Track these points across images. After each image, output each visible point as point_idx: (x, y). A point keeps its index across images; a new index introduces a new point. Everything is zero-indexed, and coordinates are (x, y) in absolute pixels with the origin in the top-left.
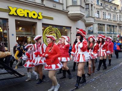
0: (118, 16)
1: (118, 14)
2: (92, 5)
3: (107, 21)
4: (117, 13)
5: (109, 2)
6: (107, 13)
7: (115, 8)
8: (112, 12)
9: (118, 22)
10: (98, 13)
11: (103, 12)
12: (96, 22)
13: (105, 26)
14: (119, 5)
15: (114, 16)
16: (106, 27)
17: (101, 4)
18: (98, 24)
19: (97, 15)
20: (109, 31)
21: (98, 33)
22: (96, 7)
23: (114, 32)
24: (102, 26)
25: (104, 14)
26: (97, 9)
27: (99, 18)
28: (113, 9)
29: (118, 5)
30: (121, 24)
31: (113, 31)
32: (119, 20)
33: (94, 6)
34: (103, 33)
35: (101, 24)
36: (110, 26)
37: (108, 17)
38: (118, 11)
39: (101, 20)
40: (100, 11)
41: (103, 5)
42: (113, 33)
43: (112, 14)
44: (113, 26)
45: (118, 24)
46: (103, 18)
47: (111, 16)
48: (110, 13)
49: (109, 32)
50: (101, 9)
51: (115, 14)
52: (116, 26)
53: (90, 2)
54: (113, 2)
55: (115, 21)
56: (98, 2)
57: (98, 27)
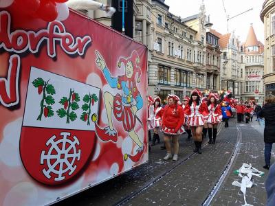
0: (196, 53)
1: (196, 49)
2: (148, 24)
3: (176, 60)
4: (194, 47)
5: (180, 23)
6: (176, 44)
7: (191, 36)
8: (185, 43)
9: (195, 65)
10: (160, 43)
11: (169, 43)
12: (155, 61)
13: (172, 70)
14: (199, 32)
15: (189, 53)
16: (173, 73)
17: (166, 24)
18: (159, 65)
19: (156, 47)
20: (178, 81)
21: (159, 84)
22: (157, 29)
23: (186, 83)
24: (166, 71)
25: (171, 46)
26: (157, 33)
27: (160, 53)
28: (187, 39)
29: (197, 32)
30: (200, 70)
31: (185, 81)
32: (196, 61)
33: (152, 26)
34: (167, 85)
35: (164, 66)
36: (180, 70)
37: (177, 52)
38: (196, 43)
39: (165, 57)
40: (163, 39)
41: (169, 27)
42: (185, 85)
43: (186, 47)
44: (186, 72)
45: (196, 69)
46: (168, 54)
47: (183, 51)
48: (183, 44)
49: (178, 84)
50: (166, 36)
51: (190, 48)
52: (192, 72)
53: (145, 17)
54: (188, 24)
55: (190, 62)
56: (160, 19)
57: (159, 71)
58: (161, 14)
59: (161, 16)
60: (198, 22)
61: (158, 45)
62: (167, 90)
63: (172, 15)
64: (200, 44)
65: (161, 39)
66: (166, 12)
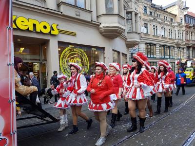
0: (177, 32)
1: (176, 29)
2: (136, 14)
3: (160, 39)
4: (174, 27)
5: (162, 10)
6: (159, 27)
7: (171, 19)
8: (167, 25)
9: (175, 41)
10: (146, 27)
11: (154, 26)
12: (143, 41)
13: (157, 46)
14: (178, 15)
15: (170, 32)
16: (158, 48)
17: (151, 12)
18: (147, 43)
19: (144, 30)
20: (163, 54)
22: (143, 17)
23: (170, 56)
24: (152, 47)
25: (155, 28)
26: (144, 20)
27: (147, 34)
28: (168, 21)
29: (176, 16)
30: (180, 44)
31: (168, 54)
32: (177, 37)
33: (139, 15)
34: (153, 58)
35: (150, 44)
36: (164, 46)
37: (160, 32)
38: (176, 24)
39: (151, 37)
40: (149, 24)
41: (153, 14)
42: (168, 57)
43: (167, 28)
44: (169, 47)
45: (177, 44)
46: (153, 34)
47: (166, 31)
48: (164, 26)
49: (163, 57)
50: (151, 21)
51: (171, 28)
52: (174, 47)
53: (133, 10)
54: (168, 10)
55: (172, 39)
56: (145, 9)
57: (146, 48)
58: (146, 5)
59: (146, 7)
60: (177, 7)
61: (145, 28)
62: (153, 62)
63: (155, 5)
64: (180, 24)
65: (147, 24)
66: (150, 4)
